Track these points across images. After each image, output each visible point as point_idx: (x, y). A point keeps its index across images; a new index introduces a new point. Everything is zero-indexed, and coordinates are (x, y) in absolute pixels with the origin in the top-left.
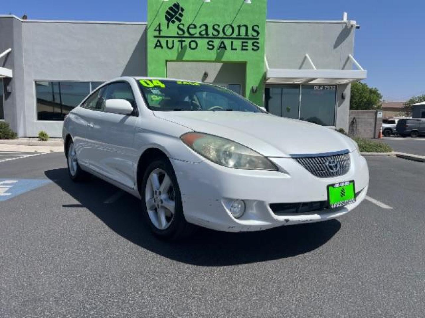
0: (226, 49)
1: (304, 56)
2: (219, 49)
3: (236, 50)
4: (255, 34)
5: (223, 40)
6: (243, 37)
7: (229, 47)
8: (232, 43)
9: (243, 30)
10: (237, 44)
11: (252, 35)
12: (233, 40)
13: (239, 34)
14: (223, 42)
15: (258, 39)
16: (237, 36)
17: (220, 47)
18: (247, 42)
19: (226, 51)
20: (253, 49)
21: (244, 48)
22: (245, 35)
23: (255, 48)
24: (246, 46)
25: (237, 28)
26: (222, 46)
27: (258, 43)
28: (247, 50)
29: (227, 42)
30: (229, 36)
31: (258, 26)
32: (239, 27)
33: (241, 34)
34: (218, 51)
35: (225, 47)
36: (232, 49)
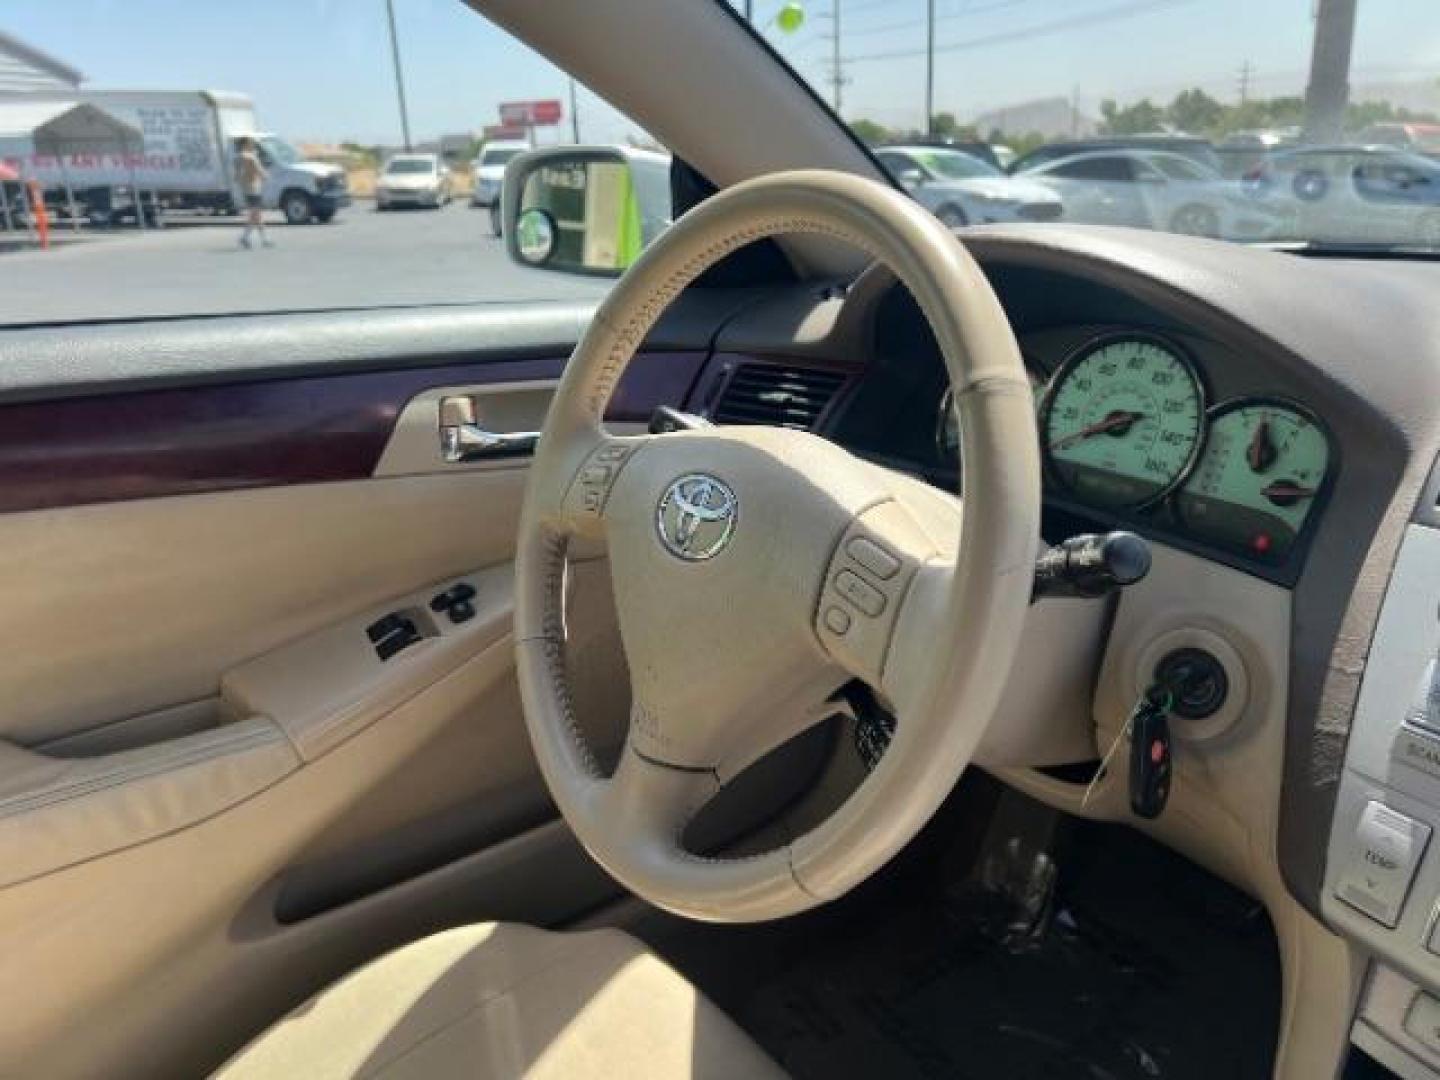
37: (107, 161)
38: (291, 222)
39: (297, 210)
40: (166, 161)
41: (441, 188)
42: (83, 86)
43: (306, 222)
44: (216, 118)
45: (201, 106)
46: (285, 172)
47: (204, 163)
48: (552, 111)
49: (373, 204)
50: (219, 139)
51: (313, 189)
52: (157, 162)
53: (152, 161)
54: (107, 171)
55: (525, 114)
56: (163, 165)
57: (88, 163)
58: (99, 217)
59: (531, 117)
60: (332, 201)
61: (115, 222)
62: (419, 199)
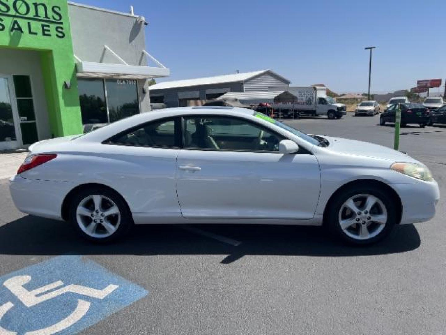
0: (22, 32)
1: (103, 48)
2: (12, 31)
3: (36, 34)
4: (57, 17)
5: (15, 19)
6: (42, 18)
7: (25, 29)
8: (29, 24)
9: (41, 10)
10: (36, 26)
11: (54, 18)
12: (30, 21)
13: (37, 14)
14: (16, 22)
15: (62, 23)
16: (34, 16)
17: (13, 29)
18: (48, 26)
19: (22, 34)
20: (57, 36)
21: (46, 33)
22: (44, 16)
23: (60, 35)
24: (49, 31)
25: (33, 6)
26: (16, 27)
27: (62, 28)
28: (49, 35)
29: (23, 23)
30: (23, 15)
31: (59, 8)
32: (36, 5)
33: (39, 15)
34: (12, 33)
35: (20, 29)
36: (30, 32)
37: (290, 103)
38: (329, 118)
39: (331, 115)
40: (303, 103)
41: (375, 110)
42: (290, 85)
43: (333, 118)
44: (316, 92)
45: (313, 90)
46: (330, 106)
47: (311, 104)
48: (438, 82)
49: (354, 114)
50: (316, 97)
51: (336, 110)
52: (301, 103)
53: (299, 103)
54: (289, 105)
55: (426, 84)
56: (302, 104)
57: (286, 104)
58: (286, 116)
59: (429, 85)
60: (341, 113)
61: (289, 117)
62: (367, 113)
